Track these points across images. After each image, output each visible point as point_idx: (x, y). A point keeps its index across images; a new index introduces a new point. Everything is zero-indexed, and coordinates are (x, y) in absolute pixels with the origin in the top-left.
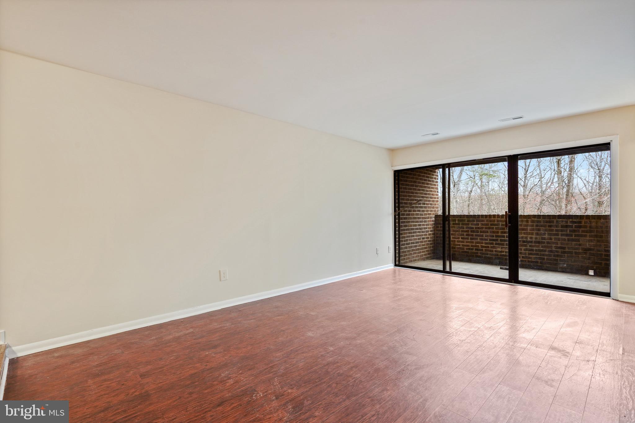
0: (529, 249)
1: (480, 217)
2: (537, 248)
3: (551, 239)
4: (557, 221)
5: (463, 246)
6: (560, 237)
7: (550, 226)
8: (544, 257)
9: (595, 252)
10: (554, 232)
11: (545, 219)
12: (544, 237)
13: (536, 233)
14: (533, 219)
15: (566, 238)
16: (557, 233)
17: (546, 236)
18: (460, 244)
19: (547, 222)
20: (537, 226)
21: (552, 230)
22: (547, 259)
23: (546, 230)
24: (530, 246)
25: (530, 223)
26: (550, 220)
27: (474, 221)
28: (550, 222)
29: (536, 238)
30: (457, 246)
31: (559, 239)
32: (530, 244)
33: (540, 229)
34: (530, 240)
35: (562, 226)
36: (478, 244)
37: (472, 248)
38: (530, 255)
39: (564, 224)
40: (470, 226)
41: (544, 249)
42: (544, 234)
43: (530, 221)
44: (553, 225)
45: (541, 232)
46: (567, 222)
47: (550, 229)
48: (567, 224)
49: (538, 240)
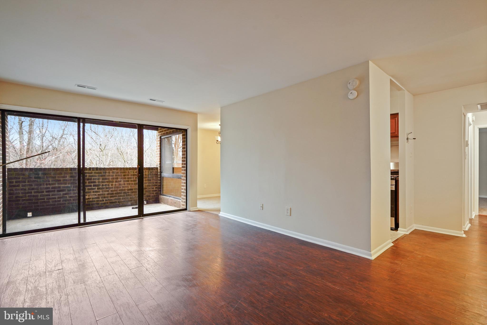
0: (111, 193)
1: (68, 170)
2: (116, 192)
3: (125, 184)
4: (128, 172)
5: (48, 199)
6: (130, 182)
7: (124, 175)
8: (120, 197)
9: (147, 190)
10: (127, 179)
11: (121, 170)
12: (121, 184)
13: (115, 181)
14: (113, 171)
15: (133, 182)
16: (128, 180)
17: (122, 183)
18: (44, 198)
19: (122, 173)
20: (116, 176)
21: (125, 178)
22: (122, 199)
23: (122, 178)
24: (112, 191)
25: (111, 174)
26: (124, 171)
27: (61, 174)
28: (124, 172)
29: (115, 185)
30: (41, 201)
31: (129, 184)
32: (111, 189)
33: (118, 178)
34: (111, 186)
35: (131, 175)
36: (65, 196)
37: (59, 199)
38: (111, 198)
39: (132, 173)
40: (57, 179)
41: (120, 192)
43: (111, 173)
44: (126, 175)
45: (119, 180)
46: (134, 172)
47: (124, 177)
48: (134, 174)
49: (117, 186)
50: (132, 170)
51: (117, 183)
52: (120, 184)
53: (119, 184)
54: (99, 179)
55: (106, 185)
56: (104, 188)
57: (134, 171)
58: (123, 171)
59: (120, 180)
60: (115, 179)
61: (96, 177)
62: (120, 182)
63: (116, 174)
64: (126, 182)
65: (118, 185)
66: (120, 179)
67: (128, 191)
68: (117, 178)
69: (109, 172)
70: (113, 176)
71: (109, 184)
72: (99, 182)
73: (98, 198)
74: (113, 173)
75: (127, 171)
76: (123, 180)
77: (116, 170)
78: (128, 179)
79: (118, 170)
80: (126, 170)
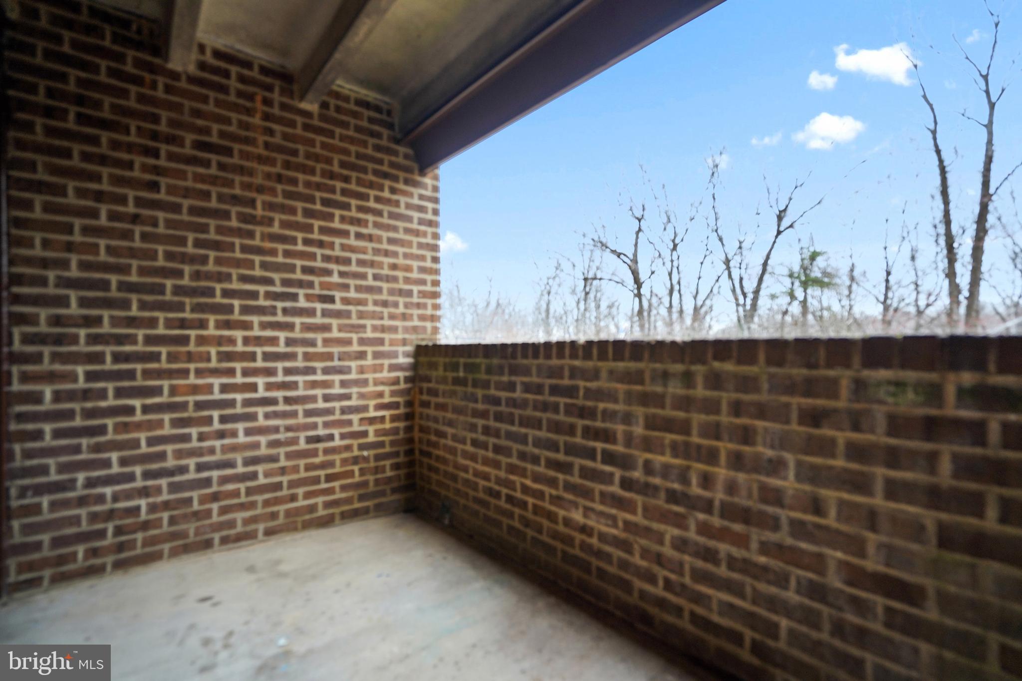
2: (736, 552)
3: (817, 507)
4: (860, 386)
6: (879, 501)
7: (814, 418)
10: (842, 465)
11: (780, 364)
13: (730, 455)
15: (928, 517)
16: (860, 474)
19: (791, 388)
20: (736, 409)
21: (826, 447)
23: (783, 442)
25: (700, 391)
26: (815, 373)
28: (809, 388)
29: (731, 488)
31: (871, 520)
32: (700, 516)
33: (755, 431)
34: (700, 491)
35: (896, 425)
39: (911, 405)
41: (776, 565)
42: (776, 467)
43: (699, 381)
44: (835, 411)
45: (760, 449)
46: (934, 394)
47: (810, 438)
48: (933, 412)
49: (742, 501)
50: (903, 366)
51: (741, 477)
52: (775, 497)
53: (763, 488)
54: (627, 419)
55: (666, 470)
56: (656, 488)
57: (932, 376)
58: (800, 373)
59: (769, 453)
60: (725, 436)
61: (616, 401)
62: (768, 474)
63: (735, 396)
64: (838, 489)
65: (750, 496)
66: (772, 447)
67: (850, 583)
68: (746, 436)
69: (688, 379)
70: (712, 407)
71: (688, 468)
72: (629, 440)
73: (626, 546)
74: (715, 381)
75: (845, 377)
76: (799, 464)
77: (739, 362)
78: (854, 466)
79: (752, 361)
80: (829, 365)
